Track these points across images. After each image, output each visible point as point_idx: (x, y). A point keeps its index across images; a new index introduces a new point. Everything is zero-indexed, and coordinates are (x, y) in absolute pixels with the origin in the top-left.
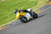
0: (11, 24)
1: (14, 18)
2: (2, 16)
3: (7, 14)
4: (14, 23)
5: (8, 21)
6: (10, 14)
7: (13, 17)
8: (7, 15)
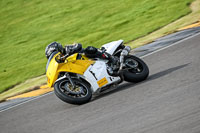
0: (146, 47)
1: (156, 27)
2: (109, 16)
3: (130, 8)
4: (155, 46)
5: (134, 36)
6: (143, 10)
7: (152, 22)
8: (131, 12)
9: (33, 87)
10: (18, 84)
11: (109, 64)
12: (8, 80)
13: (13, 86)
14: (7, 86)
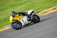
9: (45, 12)
10: (41, 11)
11: (28, 17)
12: (38, 10)
13: (39, 12)
14: (38, 12)
